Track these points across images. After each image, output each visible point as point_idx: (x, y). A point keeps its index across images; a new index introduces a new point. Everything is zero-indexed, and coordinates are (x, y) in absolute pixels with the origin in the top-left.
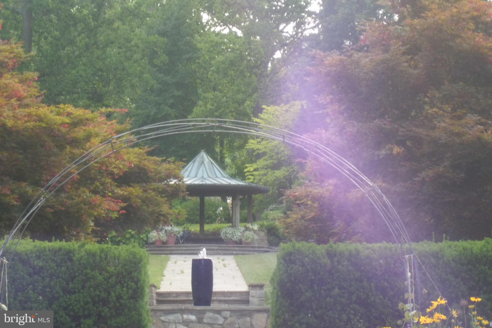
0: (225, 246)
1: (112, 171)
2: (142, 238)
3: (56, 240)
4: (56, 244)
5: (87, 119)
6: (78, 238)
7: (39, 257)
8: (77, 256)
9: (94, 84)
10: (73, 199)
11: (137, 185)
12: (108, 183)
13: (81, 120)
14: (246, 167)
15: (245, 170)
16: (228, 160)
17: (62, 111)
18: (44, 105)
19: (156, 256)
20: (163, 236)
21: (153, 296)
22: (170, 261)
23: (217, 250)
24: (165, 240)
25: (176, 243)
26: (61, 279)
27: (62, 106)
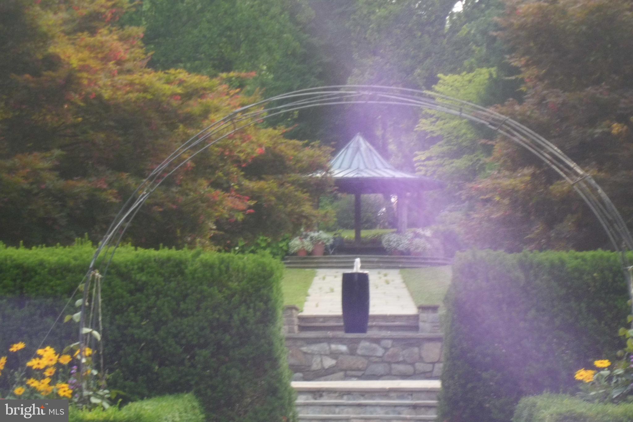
0: (387, 258)
1: (238, 157)
2: (281, 247)
3: (163, 248)
4: (164, 253)
5: (205, 89)
6: (192, 245)
7: (141, 270)
8: (190, 268)
9: (220, 48)
10: (187, 195)
11: (270, 177)
12: (232, 173)
13: (197, 89)
14: (416, 155)
15: (415, 159)
16: (392, 147)
17: (172, 77)
18: (150, 70)
19: (300, 270)
20: (307, 244)
21: (293, 321)
22: (316, 276)
23: (378, 262)
24: (310, 250)
25: (325, 254)
26: (169, 298)
27: (172, 71)
